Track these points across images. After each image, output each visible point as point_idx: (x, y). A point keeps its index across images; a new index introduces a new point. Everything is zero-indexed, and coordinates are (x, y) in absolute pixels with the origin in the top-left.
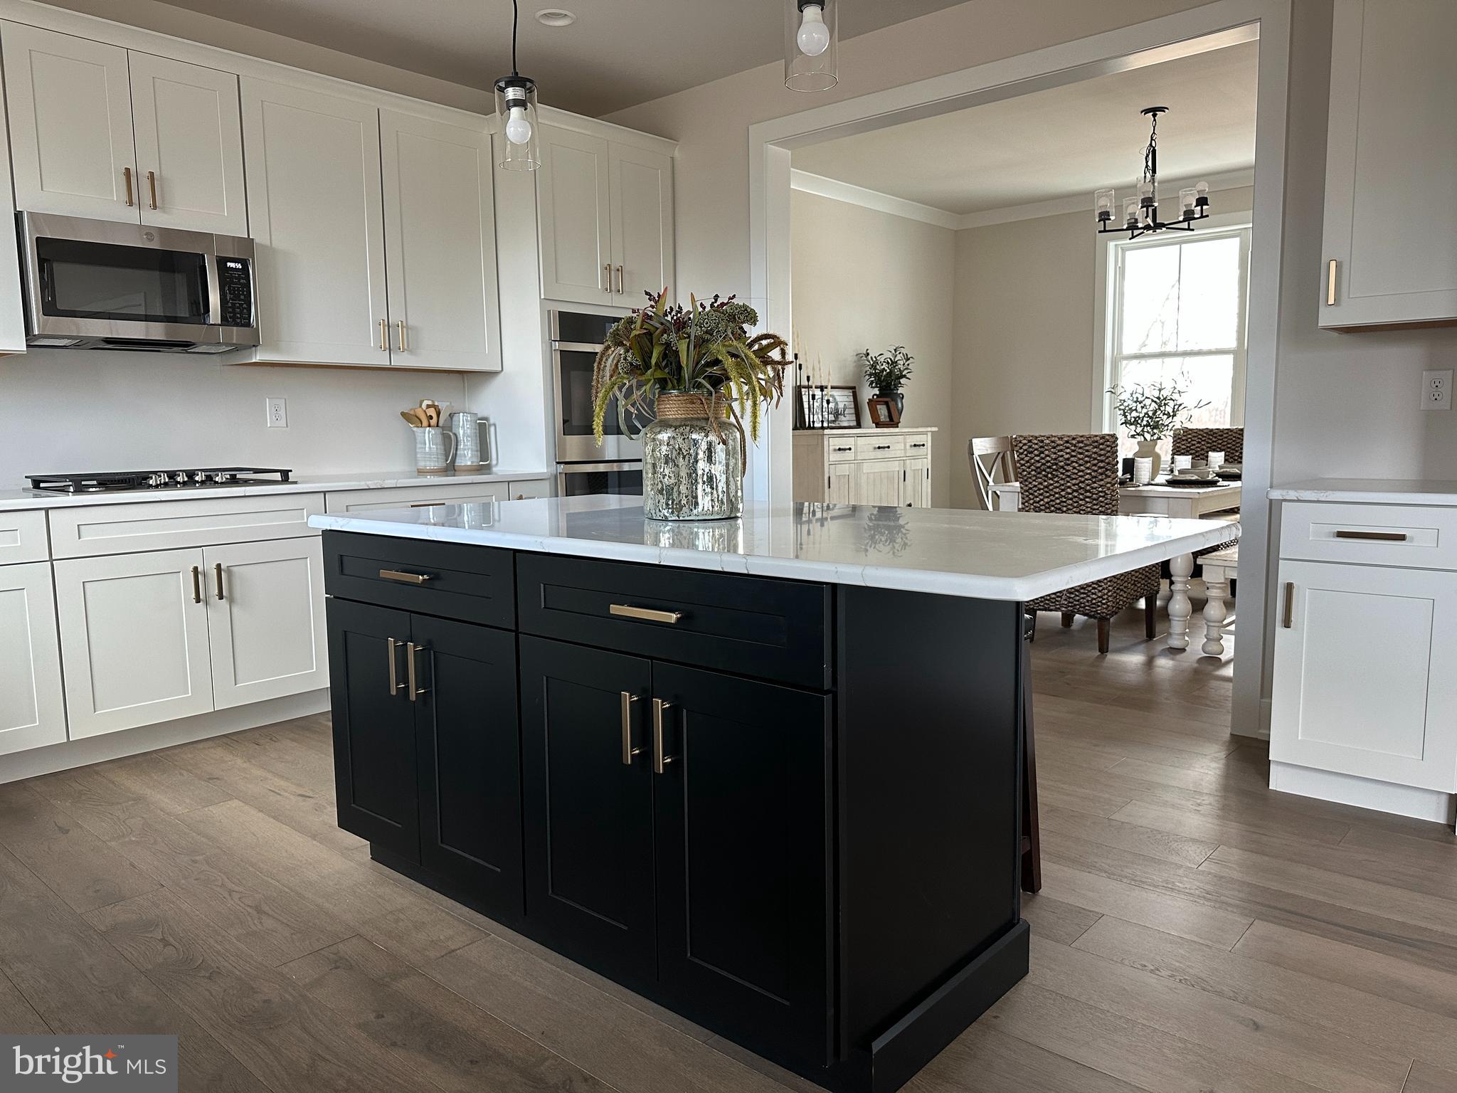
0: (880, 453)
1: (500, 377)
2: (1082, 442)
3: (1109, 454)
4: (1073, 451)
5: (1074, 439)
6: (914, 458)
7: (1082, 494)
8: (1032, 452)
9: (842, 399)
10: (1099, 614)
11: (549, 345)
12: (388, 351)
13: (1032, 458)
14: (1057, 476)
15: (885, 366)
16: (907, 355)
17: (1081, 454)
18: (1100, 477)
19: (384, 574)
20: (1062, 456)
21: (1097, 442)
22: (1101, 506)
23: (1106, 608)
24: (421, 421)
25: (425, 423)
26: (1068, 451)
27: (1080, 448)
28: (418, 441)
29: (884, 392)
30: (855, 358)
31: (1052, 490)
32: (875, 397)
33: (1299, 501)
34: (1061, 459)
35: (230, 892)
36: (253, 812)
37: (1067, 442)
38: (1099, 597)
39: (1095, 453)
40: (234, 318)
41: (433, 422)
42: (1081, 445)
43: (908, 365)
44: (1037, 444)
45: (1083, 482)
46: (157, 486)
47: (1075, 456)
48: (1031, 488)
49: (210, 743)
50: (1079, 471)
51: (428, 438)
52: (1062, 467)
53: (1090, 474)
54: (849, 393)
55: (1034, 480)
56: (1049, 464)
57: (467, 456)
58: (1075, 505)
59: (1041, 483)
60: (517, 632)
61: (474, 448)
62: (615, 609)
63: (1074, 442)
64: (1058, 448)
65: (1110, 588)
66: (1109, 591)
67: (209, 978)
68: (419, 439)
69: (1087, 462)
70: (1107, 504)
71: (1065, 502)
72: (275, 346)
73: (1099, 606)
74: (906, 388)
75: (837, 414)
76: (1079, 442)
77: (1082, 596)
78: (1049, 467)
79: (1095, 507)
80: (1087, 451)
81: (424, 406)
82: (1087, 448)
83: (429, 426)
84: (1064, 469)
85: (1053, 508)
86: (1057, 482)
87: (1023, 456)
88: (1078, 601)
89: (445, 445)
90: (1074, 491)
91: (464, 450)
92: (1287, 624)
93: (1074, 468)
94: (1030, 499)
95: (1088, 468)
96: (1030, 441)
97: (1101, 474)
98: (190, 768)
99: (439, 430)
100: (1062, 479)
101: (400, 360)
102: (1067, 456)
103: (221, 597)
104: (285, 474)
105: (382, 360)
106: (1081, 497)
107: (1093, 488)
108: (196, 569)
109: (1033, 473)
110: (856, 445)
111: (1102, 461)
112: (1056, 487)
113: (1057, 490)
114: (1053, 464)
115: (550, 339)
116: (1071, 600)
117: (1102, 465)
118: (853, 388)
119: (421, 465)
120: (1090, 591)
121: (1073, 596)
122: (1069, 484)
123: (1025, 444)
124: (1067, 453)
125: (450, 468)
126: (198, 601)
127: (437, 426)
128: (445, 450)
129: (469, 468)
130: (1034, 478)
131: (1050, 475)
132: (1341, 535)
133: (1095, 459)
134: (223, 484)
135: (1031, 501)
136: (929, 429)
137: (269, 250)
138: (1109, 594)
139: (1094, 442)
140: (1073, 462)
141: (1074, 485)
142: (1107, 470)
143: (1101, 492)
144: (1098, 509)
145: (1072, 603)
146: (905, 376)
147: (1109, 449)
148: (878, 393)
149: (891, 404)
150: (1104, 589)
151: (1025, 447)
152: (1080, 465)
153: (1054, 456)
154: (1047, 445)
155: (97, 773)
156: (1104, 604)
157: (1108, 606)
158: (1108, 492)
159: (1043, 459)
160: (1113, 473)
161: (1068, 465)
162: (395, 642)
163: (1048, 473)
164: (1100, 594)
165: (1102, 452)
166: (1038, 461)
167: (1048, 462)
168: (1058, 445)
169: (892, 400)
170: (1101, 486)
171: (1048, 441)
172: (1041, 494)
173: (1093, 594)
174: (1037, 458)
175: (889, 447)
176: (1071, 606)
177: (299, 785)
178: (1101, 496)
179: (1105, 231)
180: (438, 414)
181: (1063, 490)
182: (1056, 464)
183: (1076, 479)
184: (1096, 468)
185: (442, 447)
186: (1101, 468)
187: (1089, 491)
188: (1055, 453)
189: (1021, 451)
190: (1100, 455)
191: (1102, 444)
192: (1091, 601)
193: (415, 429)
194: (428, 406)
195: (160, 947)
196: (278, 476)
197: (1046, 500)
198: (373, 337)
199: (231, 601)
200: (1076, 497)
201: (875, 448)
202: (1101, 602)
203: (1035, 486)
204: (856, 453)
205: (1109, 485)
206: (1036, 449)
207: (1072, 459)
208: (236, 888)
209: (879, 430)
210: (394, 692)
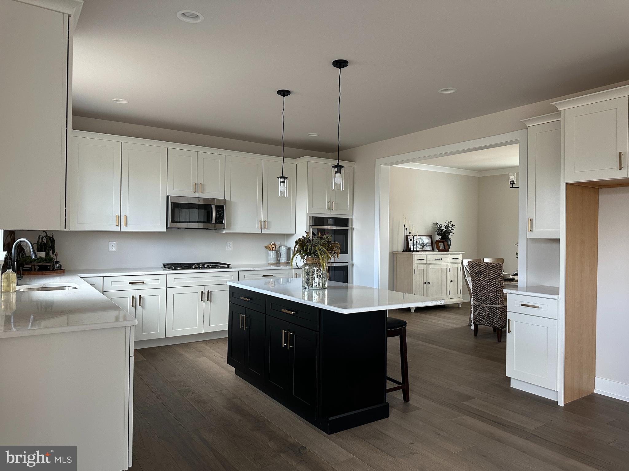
0: (438, 261)
1: (295, 235)
2: (489, 265)
3: (498, 270)
4: (486, 268)
5: (486, 264)
6: (454, 263)
7: (491, 284)
8: (473, 267)
9: (426, 240)
10: (497, 327)
11: (309, 227)
12: (261, 229)
13: (474, 269)
14: (482, 276)
15: (444, 228)
16: (452, 224)
17: (489, 269)
18: (496, 278)
19: (241, 298)
20: (483, 269)
21: (494, 265)
22: (497, 288)
23: (500, 325)
24: (270, 248)
25: (271, 249)
26: (485, 268)
27: (489, 267)
28: (269, 255)
29: (443, 238)
30: (432, 225)
31: (480, 281)
32: (440, 240)
33: (511, 293)
34: (483, 270)
35: (200, 377)
36: (209, 360)
37: (484, 265)
38: (497, 321)
39: (494, 269)
40: (219, 221)
41: (274, 249)
42: (489, 266)
43: (453, 228)
44: (475, 265)
45: (490, 279)
46: (194, 268)
47: (487, 270)
48: (474, 280)
49: (201, 342)
50: (489, 275)
51: (272, 254)
52: (483, 273)
53: (492, 276)
54: (429, 238)
55: (475, 277)
56: (479, 272)
57: (283, 260)
58: (489, 287)
59: (477, 279)
60: (265, 314)
61: (286, 257)
62: (283, 310)
63: (486, 265)
64: (482, 267)
65: (501, 318)
66: (501, 319)
67: (192, 393)
68: (269, 254)
69: (491, 272)
70: (499, 288)
71: (485, 286)
72: (229, 228)
73: (497, 324)
74: (452, 237)
75: (423, 245)
76: (488, 265)
77: (492, 320)
78: (479, 273)
79: (495, 288)
80: (491, 268)
81: (271, 244)
82: (491, 267)
83: (273, 250)
84: (484, 274)
85: (481, 288)
86: (482, 278)
87: (471, 268)
88: (490, 322)
89: (277, 256)
90: (488, 282)
91: (283, 258)
92: (509, 333)
93: (487, 274)
94: (474, 284)
95: (492, 274)
96: (473, 263)
97: (496, 277)
98: (195, 348)
99: (275, 251)
100: (484, 278)
101: (265, 231)
102: (485, 270)
103: (208, 300)
104: (229, 265)
105: (259, 231)
106: (490, 284)
107: (494, 282)
108: (202, 292)
109: (474, 274)
110: (427, 258)
111: (496, 272)
112: (482, 280)
113: (482, 281)
114: (480, 272)
115: (309, 225)
116: (488, 322)
117: (496, 273)
118: (431, 236)
119: (269, 262)
120: (494, 319)
121: (489, 320)
122: (486, 280)
123: (471, 264)
124: (484, 269)
125: (278, 263)
126: (202, 301)
127: (275, 250)
128: (277, 257)
129: (283, 263)
130: (475, 276)
131: (480, 276)
132: (522, 305)
133: (494, 271)
134: (212, 268)
135: (475, 285)
136: (461, 253)
137: (230, 202)
138: (501, 320)
139: (493, 265)
140: (487, 272)
141: (487, 280)
142: (498, 275)
143: (497, 283)
144: (496, 289)
145: (489, 322)
146: (451, 232)
147: (498, 268)
148: (441, 238)
149: (445, 243)
150: (499, 318)
151: (471, 265)
152: (489, 273)
153: (480, 269)
154: (478, 265)
155: (172, 347)
156: (499, 324)
157: (501, 325)
158: (499, 283)
159: (477, 270)
160: (500, 277)
161: (485, 273)
162: (242, 315)
163: (479, 275)
164: (497, 320)
165: (496, 269)
166: (476, 271)
167: (479, 271)
168: (482, 266)
169: (446, 241)
170: (497, 281)
171: (478, 264)
172: (478, 282)
173: (495, 320)
174: (475, 270)
175: (441, 259)
176: (488, 324)
177: (222, 355)
178: (497, 285)
179: (513, 187)
180: (275, 246)
181: (484, 282)
182: (481, 272)
183: (488, 278)
184: (494, 275)
185: (276, 257)
186: (496, 275)
187: (492, 283)
188: (481, 268)
189: (470, 266)
190: (495, 270)
191: (496, 266)
192: (495, 322)
193: (268, 251)
194: (273, 244)
195: (182, 386)
196: (226, 266)
197: (479, 284)
198: (257, 225)
199: (211, 301)
200: (488, 284)
201: (435, 259)
202: (498, 323)
203: (475, 279)
204: (427, 261)
205: (499, 281)
206: (475, 266)
207: (486, 271)
208: (202, 377)
209: (440, 253)
210: (241, 328)
